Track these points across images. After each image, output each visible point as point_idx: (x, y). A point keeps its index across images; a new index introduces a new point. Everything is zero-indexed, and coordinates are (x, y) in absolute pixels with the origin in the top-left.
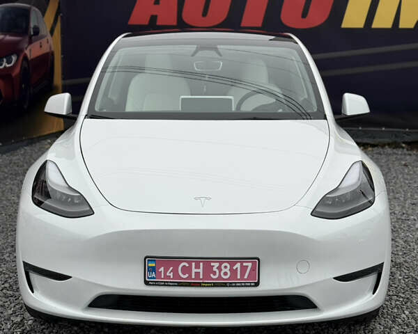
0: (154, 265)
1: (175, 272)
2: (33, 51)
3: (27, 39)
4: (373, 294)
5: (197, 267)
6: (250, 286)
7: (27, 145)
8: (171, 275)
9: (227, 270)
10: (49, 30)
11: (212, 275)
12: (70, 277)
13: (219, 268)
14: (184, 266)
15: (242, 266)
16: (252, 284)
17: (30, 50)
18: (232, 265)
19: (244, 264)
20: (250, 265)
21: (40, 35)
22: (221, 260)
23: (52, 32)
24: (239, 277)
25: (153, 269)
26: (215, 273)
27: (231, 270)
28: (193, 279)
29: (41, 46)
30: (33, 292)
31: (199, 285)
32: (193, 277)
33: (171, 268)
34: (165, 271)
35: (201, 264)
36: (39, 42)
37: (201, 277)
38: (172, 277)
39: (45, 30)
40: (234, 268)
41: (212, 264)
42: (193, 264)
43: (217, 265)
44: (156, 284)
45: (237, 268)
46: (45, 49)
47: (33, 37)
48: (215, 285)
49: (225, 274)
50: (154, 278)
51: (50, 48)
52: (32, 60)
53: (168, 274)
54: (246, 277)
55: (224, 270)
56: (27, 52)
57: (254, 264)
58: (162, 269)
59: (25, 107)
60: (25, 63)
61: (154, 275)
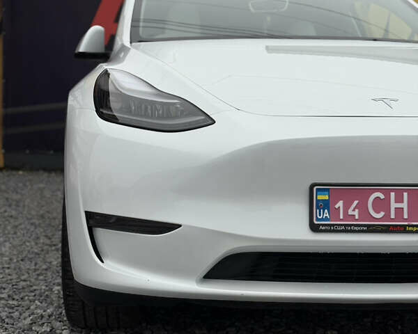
0: (326, 197)
1: (362, 207)
5: (399, 199)
8: (356, 213)
12: (180, 226)
14: (378, 198)
28: (393, 220)
30: (103, 262)
31: (402, 230)
32: (393, 216)
33: (356, 202)
34: (346, 208)
35: (405, 194)
37: (406, 216)
38: (357, 217)
42: (392, 194)
44: (331, 229)
50: (326, 219)
53: (350, 212)
58: (340, 204)
61: (327, 215)
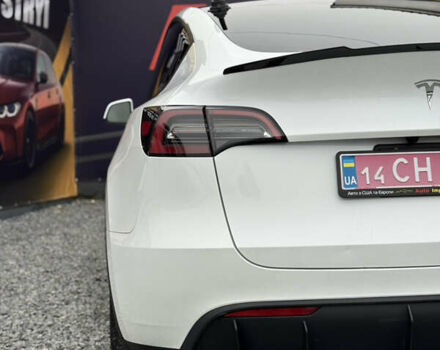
2: (39, 101)
3: (32, 87)
7: (33, 210)
10: (58, 78)
17: (37, 101)
21: (48, 82)
23: (62, 81)
29: (49, 96)
36: (47, 91)
47: (40, 86)
51: (60, 99)
52: (40, 111)
56: (33, 101)
59: (31, 165)
60: (30, 113)
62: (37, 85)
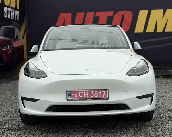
0: (70, 93)
1: (78, 95)
2: (16, 44)
3: (14, 40)
4: (150, 104)
5: (86, 93)
6: (105, 100)
7: (14, 80)
8: (76, 96)
9: (97, 94)
10: (22, 37)
11: (91, 96)
12: (39, 100)
13: (94, 93)
14: (81, 93)
15: (102, 92)
16: (106, 99)
18: (99, 92)
19: (103, 92)
20: (105, 92)
21: (19, 38)
22: (94, 90)
23: (23, 38)
24: (101, 96)
25: (70, 95)
26: (92, 95)
27: (98, 94)
28: (85, 98)
29: (19, 43)
30: (25, 108)
31: (86, 100)
32: (84, 97)
33: (76, 94)
35: (87, 92)
36: (18, 41)
37: (87, 97)
39: (20, 37)
40: (99, 93)
41: (91, 92)
42: (84, 92)
43: (93, 92)
44: (71, 100)
45: (100, 93)
46: (21, 44)
48: (93, 100)
49: (96, 95)
50: (70, 98)
52: (16, 48)
53: (75, 96)
54: (103, 96)
55: (96, 94)
56: (14, 44)
57: (106, 91)
58: (73, 94)
59: (13, 65)
60: (13, 48)
61: (70, 97)
62: (15, 39)
